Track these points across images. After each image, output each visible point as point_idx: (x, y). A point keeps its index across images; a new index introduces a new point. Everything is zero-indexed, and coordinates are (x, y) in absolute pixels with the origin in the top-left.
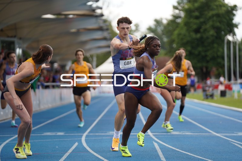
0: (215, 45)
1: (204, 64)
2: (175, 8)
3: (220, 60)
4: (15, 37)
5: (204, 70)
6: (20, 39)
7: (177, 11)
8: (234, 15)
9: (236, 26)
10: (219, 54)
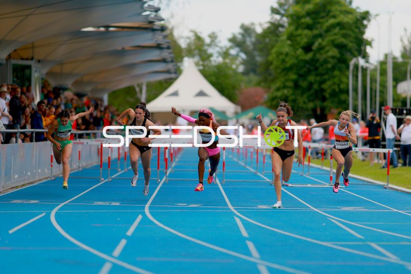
0: (336, 73)
1: (318, 103)
2: (274, 11)
3: (343, 97)
4: (32, 59)
5: (319, 112)
6: (39, 61)
7: (278, 17)
8: (365, 26)
9: (369, 43)
10: (342, 86)
